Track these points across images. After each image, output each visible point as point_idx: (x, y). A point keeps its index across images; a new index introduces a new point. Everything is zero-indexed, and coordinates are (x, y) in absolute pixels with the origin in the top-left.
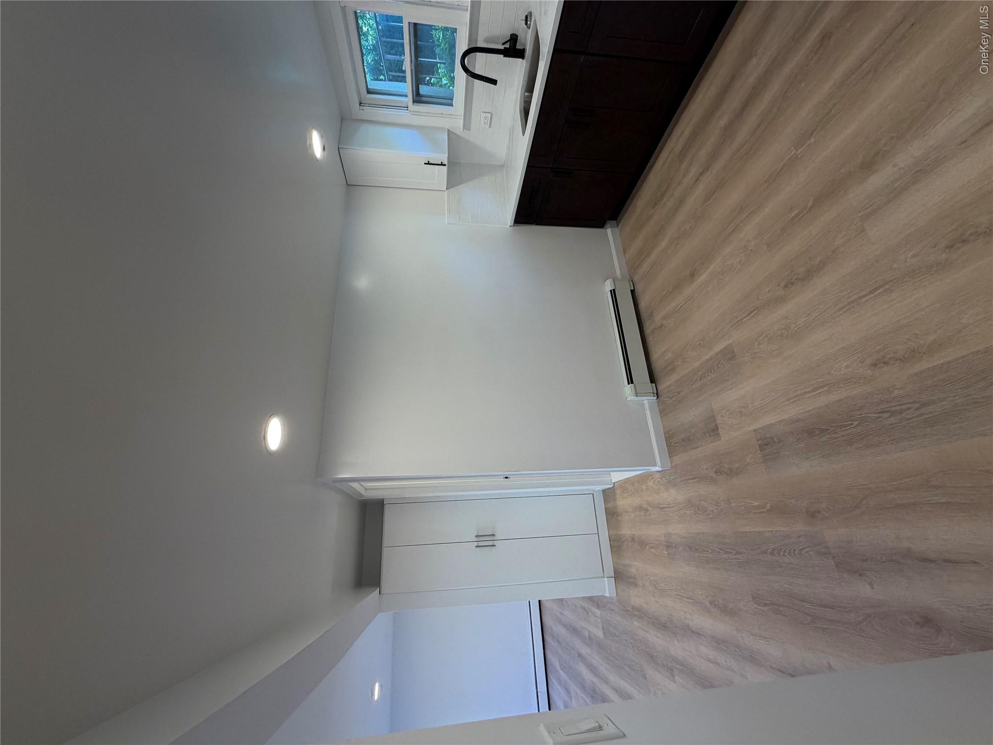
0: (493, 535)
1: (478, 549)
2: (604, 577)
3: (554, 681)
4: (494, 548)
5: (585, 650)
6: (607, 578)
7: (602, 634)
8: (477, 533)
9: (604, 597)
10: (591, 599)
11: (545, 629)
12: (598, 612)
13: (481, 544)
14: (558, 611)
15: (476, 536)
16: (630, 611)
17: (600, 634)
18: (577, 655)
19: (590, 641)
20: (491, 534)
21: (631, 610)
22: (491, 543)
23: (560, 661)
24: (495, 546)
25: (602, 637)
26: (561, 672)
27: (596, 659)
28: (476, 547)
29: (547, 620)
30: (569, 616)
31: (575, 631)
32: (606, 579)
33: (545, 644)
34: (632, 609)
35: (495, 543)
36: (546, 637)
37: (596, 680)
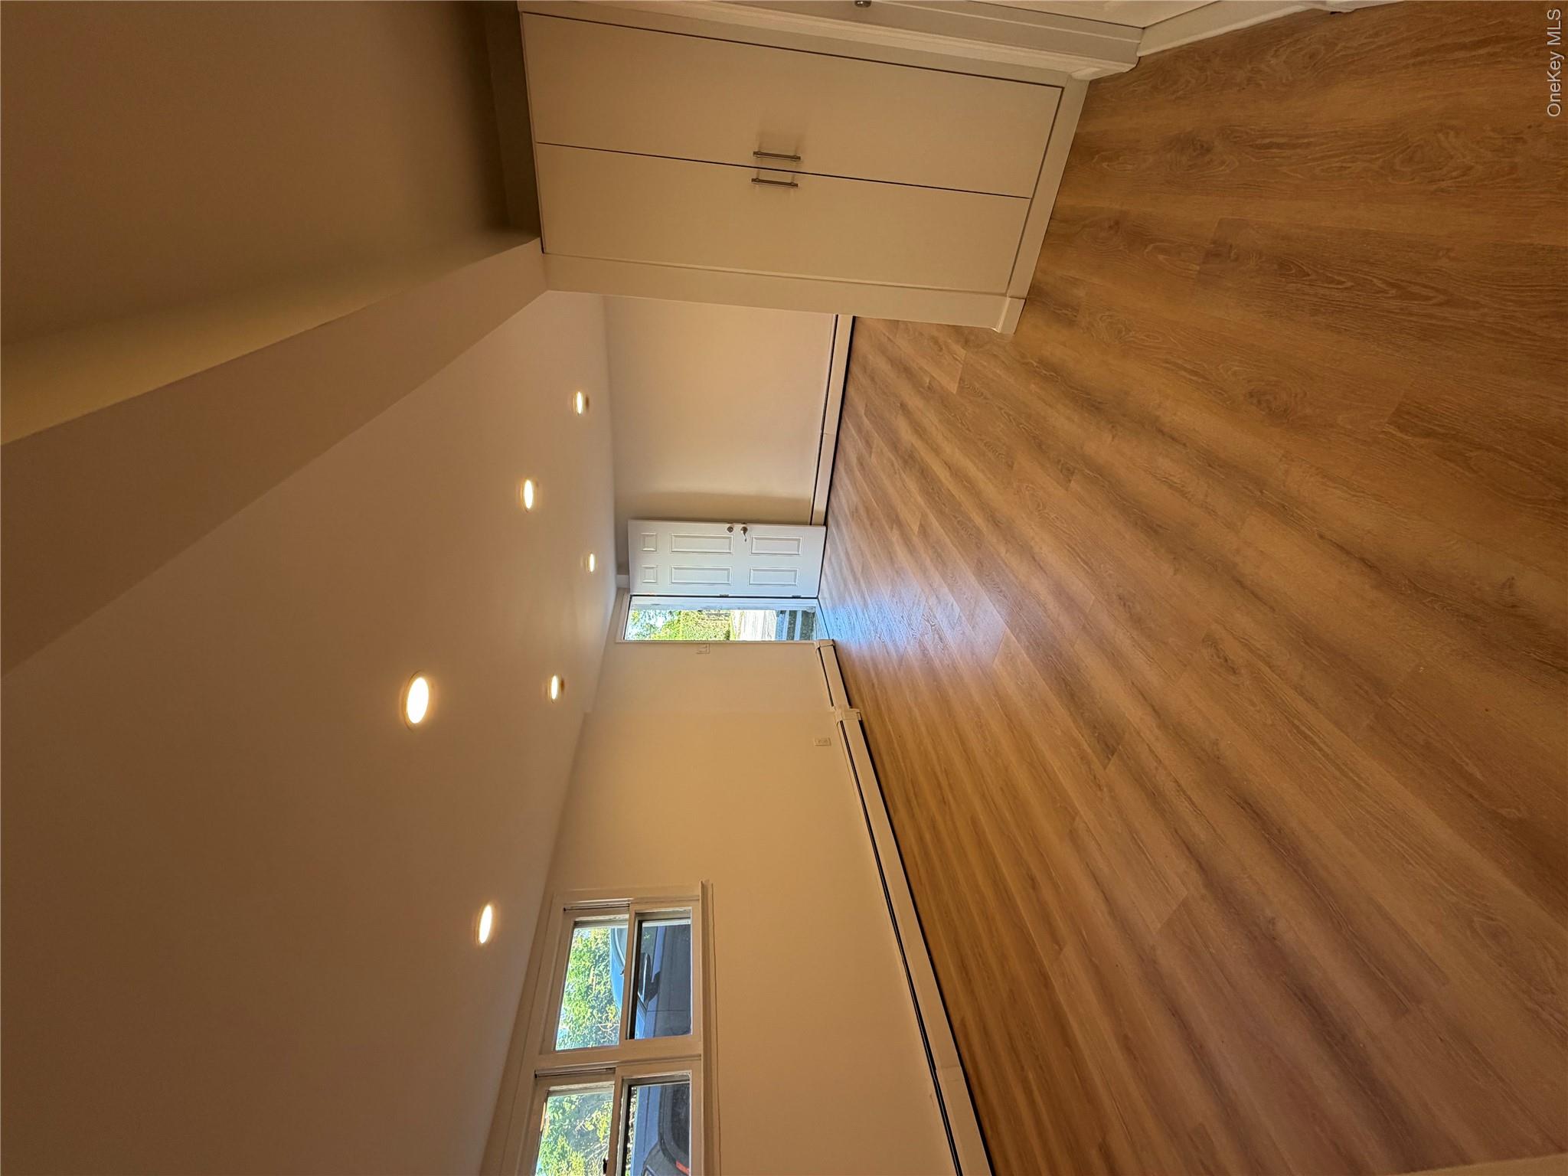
0: (796, 158)
1: (757, 186)
2: (1004, 295)
3: (850, 425)
4: (792, 190)
5: (915, 402)
6: (1011, 297)
7: (956, 388)
8: (760, 147)
9: (989, 332)
10: (957, 330)
11: (854, 356)
12: (961, 352)
13: (765, 175)
14: (884, 335)
15: (755, 153)
16: (1033, 365)
17: (953, 388)
18: (899, 405)
19: (930, 392)
20: (792, 154)
21: (1035, 364)
22: (787, 178)
23: (866, 406)
24: (796, 185)
25: (955, 392)
26: (864, 418)
27: (930, 419)
28: (753, 180)
29: (861, 342)
30: (904, 346)
31: (906, 371)
32: (1008, 300)
33: (849, 376)
34: (1038, 363)
35: (800, 179)
36: (854, 368)
37: (918, 444)
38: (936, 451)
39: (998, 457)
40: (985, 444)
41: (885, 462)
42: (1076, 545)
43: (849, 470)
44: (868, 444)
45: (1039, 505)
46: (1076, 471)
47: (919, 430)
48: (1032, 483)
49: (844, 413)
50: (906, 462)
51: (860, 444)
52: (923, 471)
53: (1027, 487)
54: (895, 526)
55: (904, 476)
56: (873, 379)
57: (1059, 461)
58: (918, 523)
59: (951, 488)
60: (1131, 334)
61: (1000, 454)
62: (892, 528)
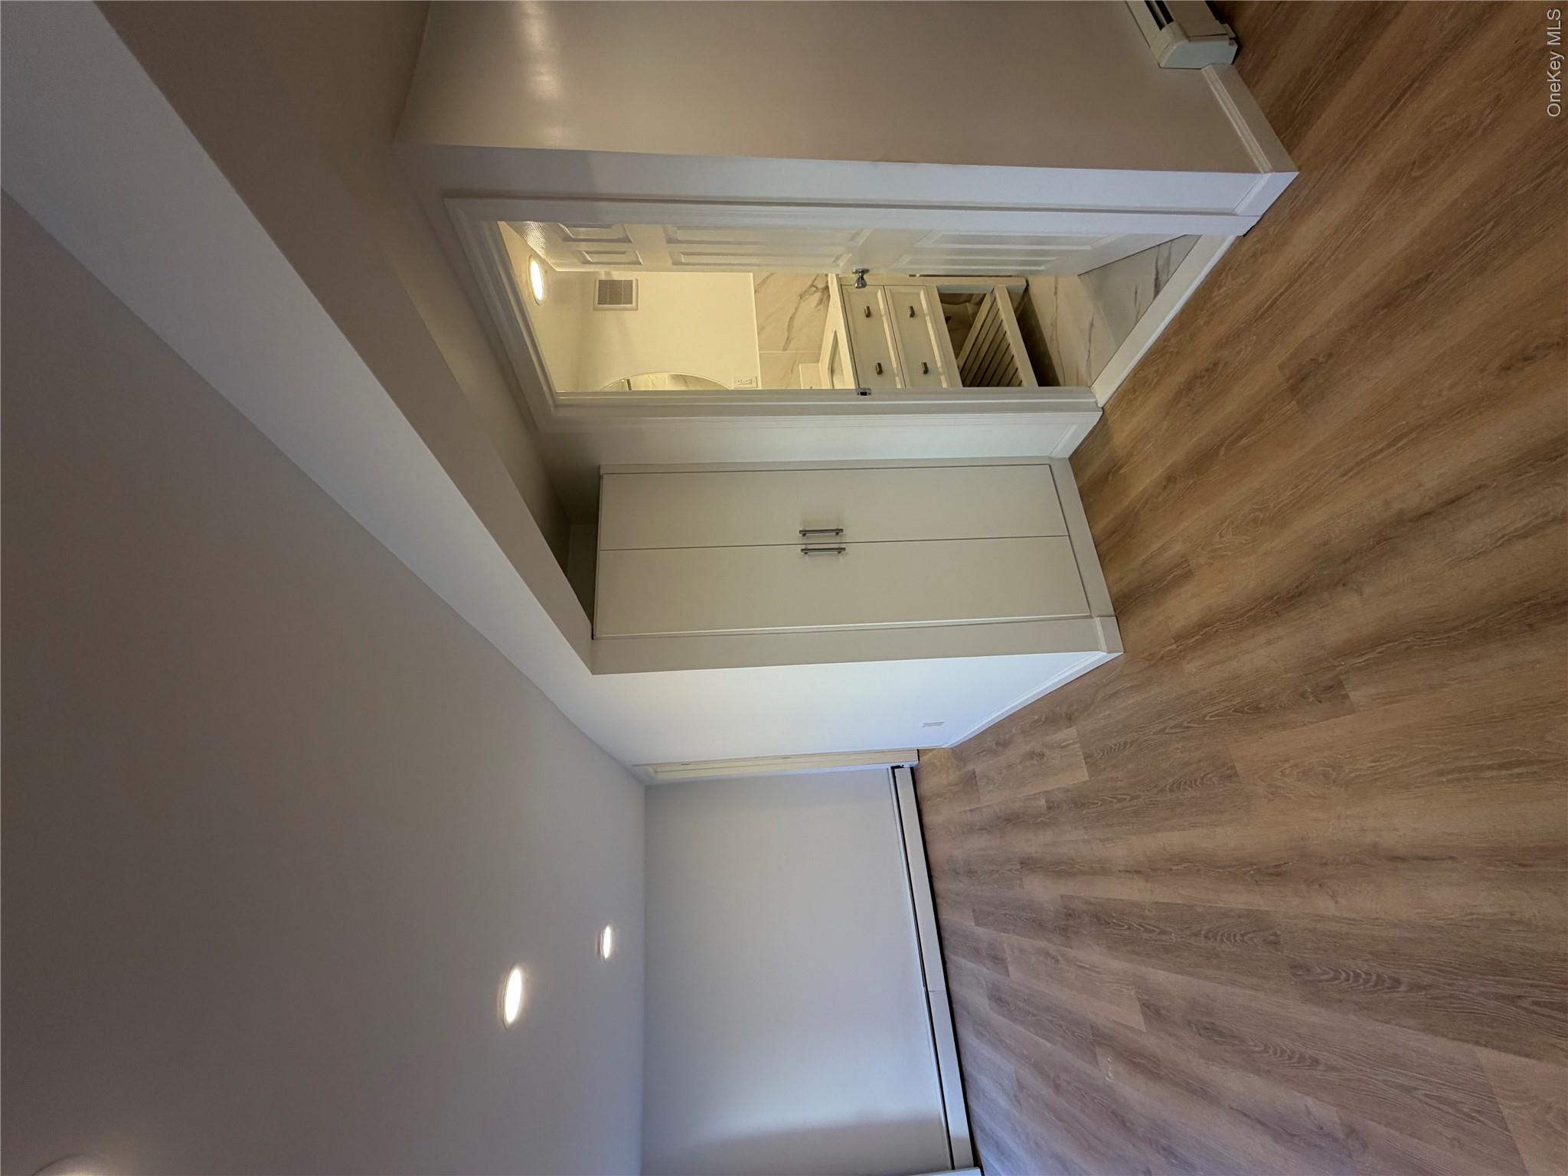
38: (1101, 870)
39: (1202, 784)
40: (1171, 790)
41: (1033, 959)
42: (1456, 759)
43: (984, 1028)
44: (997, 960)
45: (1325, 775)
46: (1343, 677)
47: (1060, 869)
48: (1287, 760)
49: (947, 952)
50: (1064, 931)
51: (985, 970)
52: (1099, 919)
53: (1283, 774)
54: (1098, 1051)
55: (1073, 953)
56: (970, 873)
57: (1303, 695)
58: (1137, 1007)
59: (1160, 898)
60: (1272, 508)
61: (1203, 778)
62: (1095, 1056)
